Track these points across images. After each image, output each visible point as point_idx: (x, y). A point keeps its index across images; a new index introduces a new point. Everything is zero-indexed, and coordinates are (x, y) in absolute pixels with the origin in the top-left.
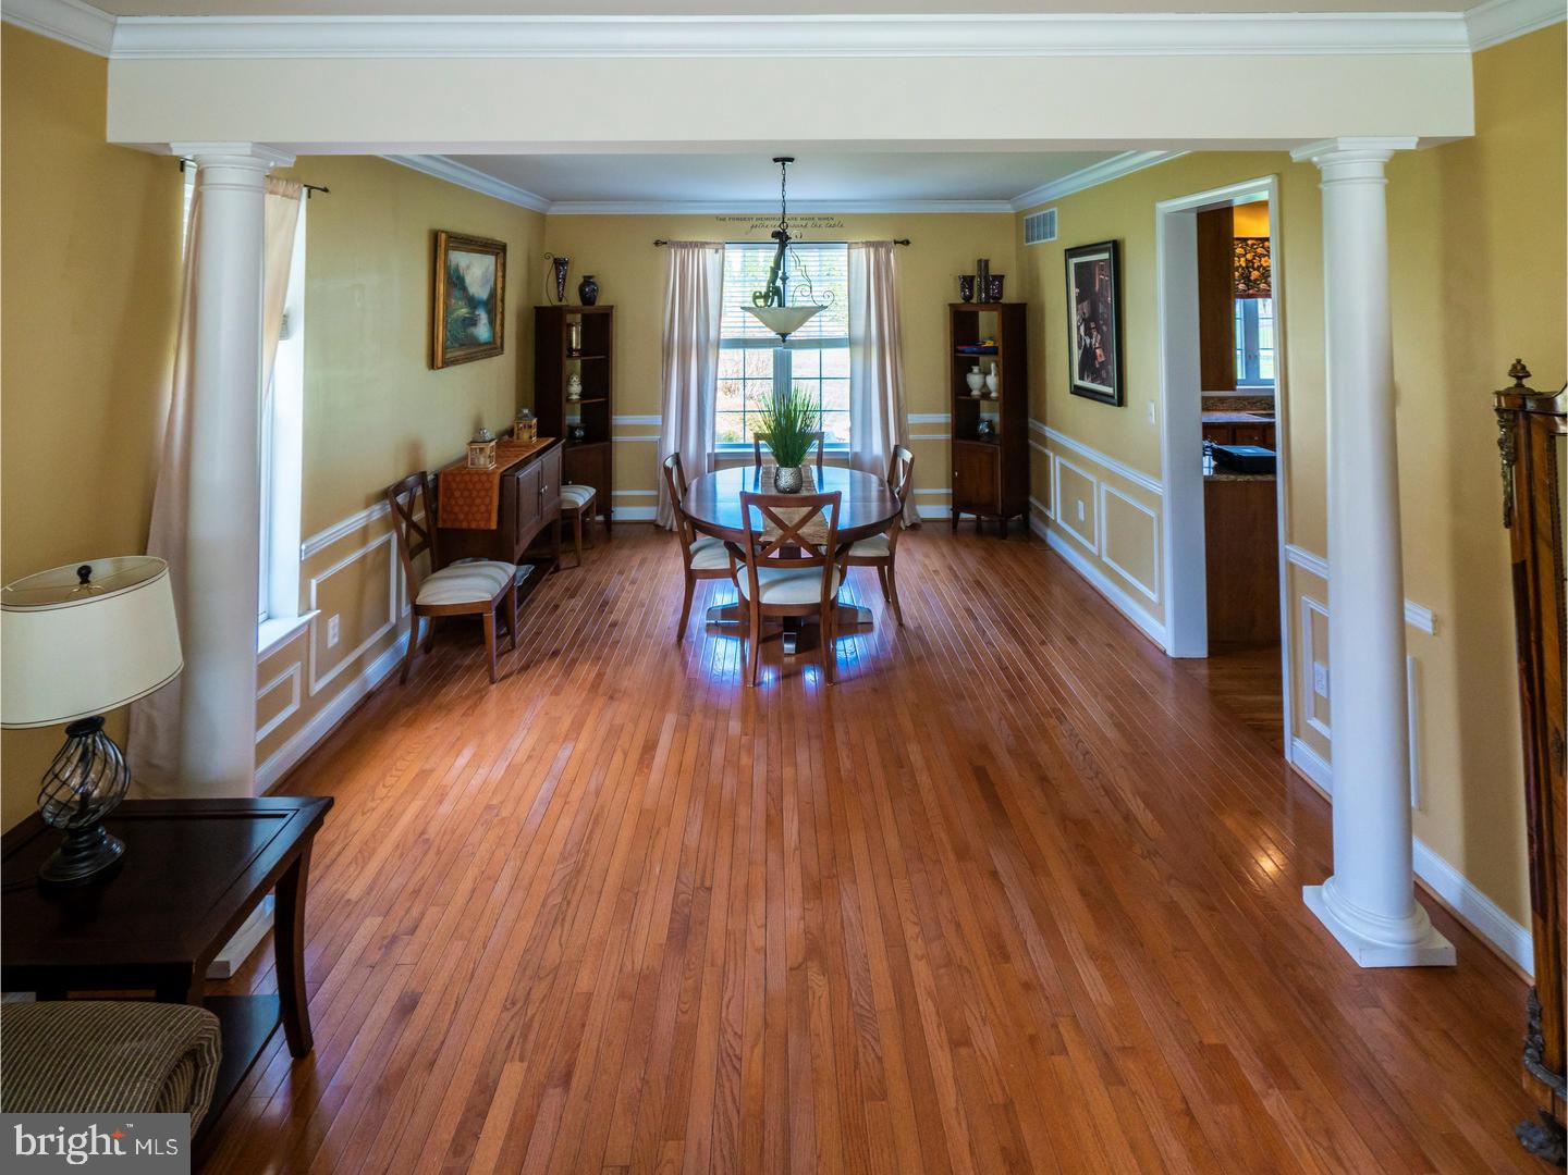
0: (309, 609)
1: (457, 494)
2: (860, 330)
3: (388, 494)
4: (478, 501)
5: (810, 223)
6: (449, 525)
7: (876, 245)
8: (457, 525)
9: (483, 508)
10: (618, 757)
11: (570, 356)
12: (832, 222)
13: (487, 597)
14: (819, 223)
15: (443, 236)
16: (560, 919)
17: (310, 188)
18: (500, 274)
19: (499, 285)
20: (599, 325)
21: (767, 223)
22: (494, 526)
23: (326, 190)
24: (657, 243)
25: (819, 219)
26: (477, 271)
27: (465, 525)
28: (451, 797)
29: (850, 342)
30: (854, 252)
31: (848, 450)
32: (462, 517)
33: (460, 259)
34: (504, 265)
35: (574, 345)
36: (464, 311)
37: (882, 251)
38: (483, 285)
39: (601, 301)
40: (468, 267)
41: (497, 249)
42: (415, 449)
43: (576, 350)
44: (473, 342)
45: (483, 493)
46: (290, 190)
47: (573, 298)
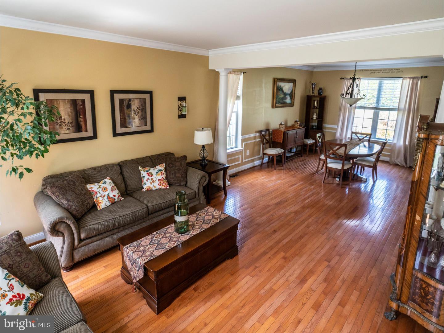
0: (243, 147)
1: (276, 134)
2: (402, 106)
3: (261, 132)
4: (279, 136)
5: (391, 71)
6: (274, 141)
7: (414, 78)
8: (275, 141)
9: (280, 138)
10: (288, 184)
11: (314, 108)
12: (399, 71)
13: (275, 154)
14: (394, 71)
15: (276, 79)
16: (263, 197)
17: (243, 72)
18: (294, 87)
19: (294, 90)
20: (323, 101)
21: (376, 71)
22: (282, 142)
23: (246, 72)
24: (341, 79)
25: (395, 70)
26: (287, 87)
27: (277, 141)
28: (258, 181)
29: (398, 110)
30: (405, 81)
31: (392, 142)
32: (276, 139)
33: (282, 84)
34: (295, 85)
35: (315, 105)
36: (282, 96)
37: (415, 80)
38: (288, 90)
39: (323, 94)
40: (284, 86)
41: (294, 81)
42: (268, 124)
43: (316, 107)
44: (285, 103)
45: (280, 135)
46: (238, 73)
47: (316, 94)
